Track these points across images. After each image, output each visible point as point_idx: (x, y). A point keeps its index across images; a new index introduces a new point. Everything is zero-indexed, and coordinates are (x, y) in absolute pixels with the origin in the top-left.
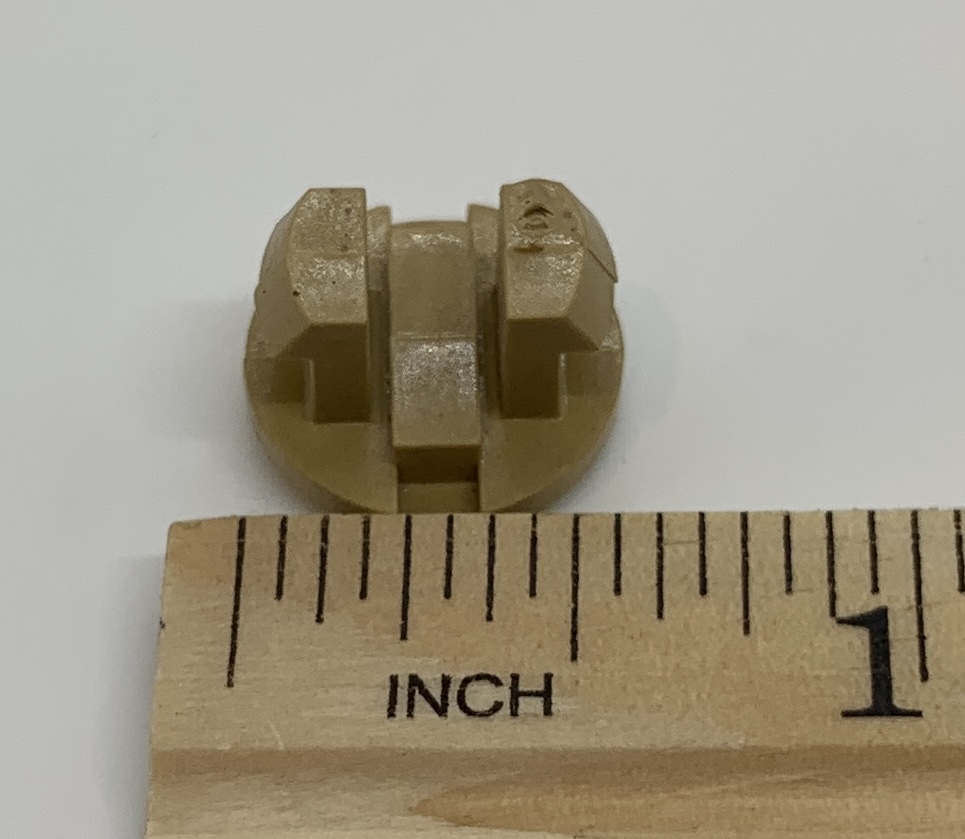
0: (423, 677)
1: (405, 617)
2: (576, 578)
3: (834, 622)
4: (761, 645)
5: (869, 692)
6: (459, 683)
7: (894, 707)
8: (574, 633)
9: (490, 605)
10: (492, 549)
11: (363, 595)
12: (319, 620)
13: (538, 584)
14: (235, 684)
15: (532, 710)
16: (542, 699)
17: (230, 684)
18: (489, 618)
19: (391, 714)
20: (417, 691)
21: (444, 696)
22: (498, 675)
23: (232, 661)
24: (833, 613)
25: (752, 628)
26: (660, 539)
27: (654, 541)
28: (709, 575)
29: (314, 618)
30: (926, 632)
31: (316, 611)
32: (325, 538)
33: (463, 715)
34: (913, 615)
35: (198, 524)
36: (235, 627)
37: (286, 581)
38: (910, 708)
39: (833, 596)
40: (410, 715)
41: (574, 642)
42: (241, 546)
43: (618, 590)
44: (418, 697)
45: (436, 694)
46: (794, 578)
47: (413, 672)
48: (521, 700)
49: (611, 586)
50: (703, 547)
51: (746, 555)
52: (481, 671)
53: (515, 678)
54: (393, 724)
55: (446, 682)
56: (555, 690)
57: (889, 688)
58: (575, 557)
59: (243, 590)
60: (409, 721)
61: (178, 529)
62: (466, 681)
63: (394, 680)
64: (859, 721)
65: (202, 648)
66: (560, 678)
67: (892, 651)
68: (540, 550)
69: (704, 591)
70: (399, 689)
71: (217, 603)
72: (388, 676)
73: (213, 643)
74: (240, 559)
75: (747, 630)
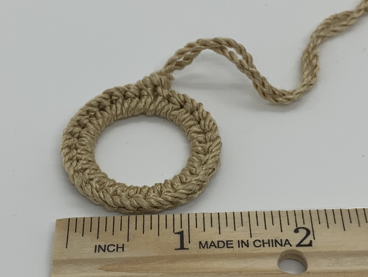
0: (101, 245)
1: (98, 235)
2: (129, 227)
3: (174, 233)
4: (161, 238)
5: (180, 245)
6: (107, 246)
7: (184, 248)
8: (128, 236)
9: (113, 232)
10: (114, 222)
11: (91, 231)
12: (83, 236)
13: (122, 228)
14: (68, 248)
15: (120, 250)
16: (122, 248)
17: (66, 248)
18: (113, 234)
19: (95, 252)
20: (100, 248)
21: (105, 248)
22: (115, 245)
23: (67, 243)
24: (174, 232)
25: (160, 235)
26: (144, 220)
27: (143, 220)
28: (152, 226)
30: (190, 234)
31: (82, 234)
32: (84, 222)
33: (108, 252)
34: (188, 232)
35: (61, 220)
36: (67, 238)
37: (77, 229)
38: (187, 248)
39: (174, 229)
40: (99, 252)
41: (128, 238)
42: (69, 223)
43: (136, 229)
44: (100, 249)
45: (103, 248)
46: (167, 226)
47: (99, 244)
48: (119, 249)
49: (135, 228)
50: (151, 221)
51: (159, 222)
52: (111, 244)
53: (117, 245)
54: (96, 254)
55: (105, 246)
56: (124, 247)
57: (183, 244)
58: (129, 223)
59: (69, 231)
61: (58, 220)
62: (109, 246)
63: (96, 246)
64: (178, 251)
65: (61, 241)
66: (125, 245)
67: (184, 238)
68: (122, 223)
69: (151, 229)
70: (97, 247)
71: (64, 233)
73: (64, 240)
74: (69, 226)
75: (159, 235)
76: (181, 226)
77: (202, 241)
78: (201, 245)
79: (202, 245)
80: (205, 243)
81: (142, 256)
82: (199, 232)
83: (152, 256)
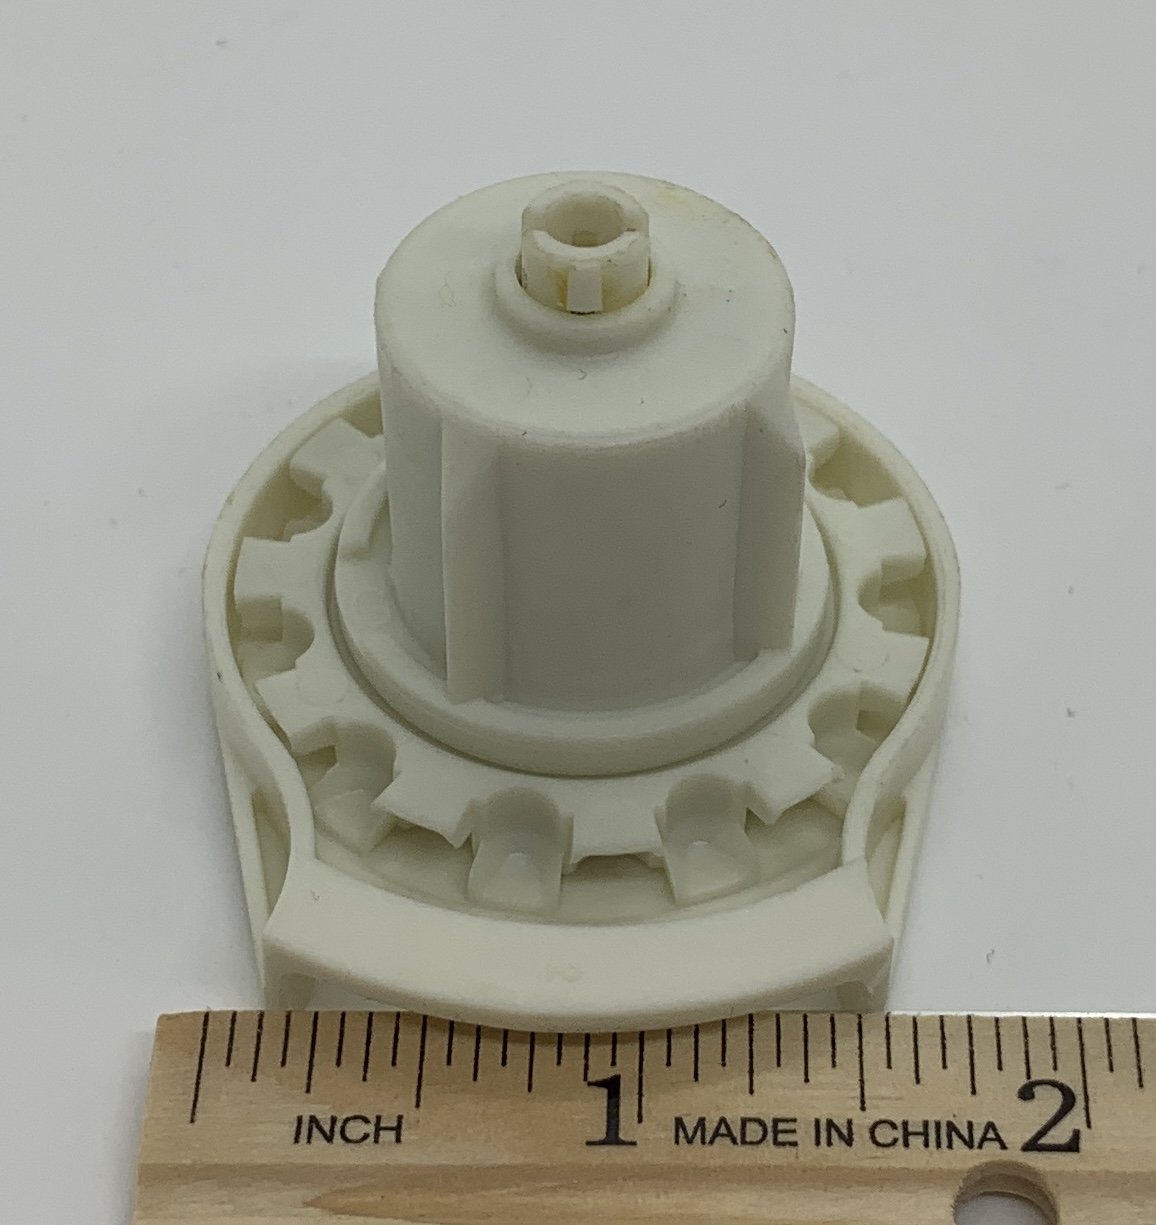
0: (319, 1117)
1: (309, 1077)
2: (422, 1054)
3: (586, 1083)
4: (538, 1098)
5: (604, 1129)
6: (342, 1121)
7: (618, 1139)
8: (419, 1089)
9: (365, 1071)
10: (369, 1034)
11: (283, 1063)
12: (253, 1079)
13: (398, 1057)
14: (196, 1123)
15: (388, 1139)
16: (394, 1132)
17: (192, 1121)
18: (365, 1079)
19: (297, 1140)
20: (314, 1126)
21: (332, 1130)
23: (195, 1105)
24: (585, 1079)
25: (533, 1088)
28: (508, 1053)
29: (250, 1078)
30: (643, 1092)
31: (251, 1074)
32: (260, 1027)
33: (342, 1142)
34: (636, 1081)
35: (177, 1016)
36: (198, 1084)
37: (234, 1053)
38: (629, 1139)
39: (586, 1067)
40: (309, 1142)
41: (418, 1095)
42: (205, 1031)
43: (449, 1062)
44: (315, 1130)
45: (327, 1128)
46: (563, 1058)
47: (312, 1114)
48: (382, 1133)
49: (445, 1059)
51: (533, 1040)
52: (357, 1114)
53: (379, 1118)
54: (298, 1147)
55: (334, 1120)
56: (404, 1127)
57: (618, 1126)
58: (423, 1040)
59: (204, 1059)
60: (308, 1146)
61: (165, 1019)
62: (347, 1121)
63: (300, 1120)
64: (597, 1148)
65: (175, 1098)
66: (408, 1118)
67: (621, 1102)
68: (401, 1036)
69: (504, 1063)
70: (303, 1125)
71: (187, 1067)
72: (295, 1116)
73: (183, 1094)
74: (204, 1039)
75: (530, 1089)
76: (614, 1057)
77: (688, 1115)
78: (681, 1130)
79: (684, 1129)
80: (694, 1125)
81: (468, 1162)
82: (677, 1082)
83: (504, 1166)
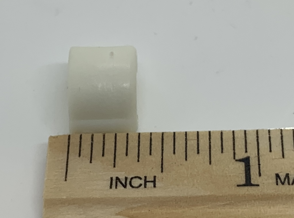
0: (120, 177)
1: (115, 161)
2: (162, 150)
3: (234, 161)
4: (214, 167)
5: (244, 180)
8: (162, 164)
10: (139, 142)
11: (103, 155)
12: (91, 162)
13: (152, 151)
14: (67, 180)
15: (150, 186)
16: (153, 183)
18: (138, 161)
19: (111, 187)
20: (118, 181)
22: (141, 176)
23: (66, 174)
24: (234, 158)
25: (212, 163)
27: (185, 139)
28: (200, 148)
30: (260, 163)
31: (90, 160)
32: (92, 140)
33: (131, 188)
34: (257, 158)
35: (57, 137)
36: (67, 165)
37: (82, 152)
38: (256, 183)
39: (234, 154)
41: (162, 167)
42: (69, 142)
43: (174, 153)
44: (118, 183)
45: (124, 182)
46: (223, 149)
47: (117, 176)
48: (147, 183)
49: (172, 152)
50: (198, 141)
51: (210, 143)
52: (136, 175)
53: (145, 177)
54: (111, 190)
55: (126, 179)
56: (157, 180)
57: (250, 178)
58: (162, 144)
59: (69, 155)
60: (116, 190)
61: (51, 138)
62: (132, 178)
63: (112, 179)
64: (242, 188)
65: (58, 170)
66: (158, 177)
67: (251, 168)
68: (153, 143)
69: (198, 153)
70: (113, 181)
71: (62, 159)
72: (110, 177)
73: (61, 169)
74: (69, 146)
75: (210, 163)
76: (246, 148)
77: (280, 172)
78: (278, 179)
79: (280, 179)
80: (284, 177)
81: (186, 195)
82: (275, 159)
83: (202, 196)
